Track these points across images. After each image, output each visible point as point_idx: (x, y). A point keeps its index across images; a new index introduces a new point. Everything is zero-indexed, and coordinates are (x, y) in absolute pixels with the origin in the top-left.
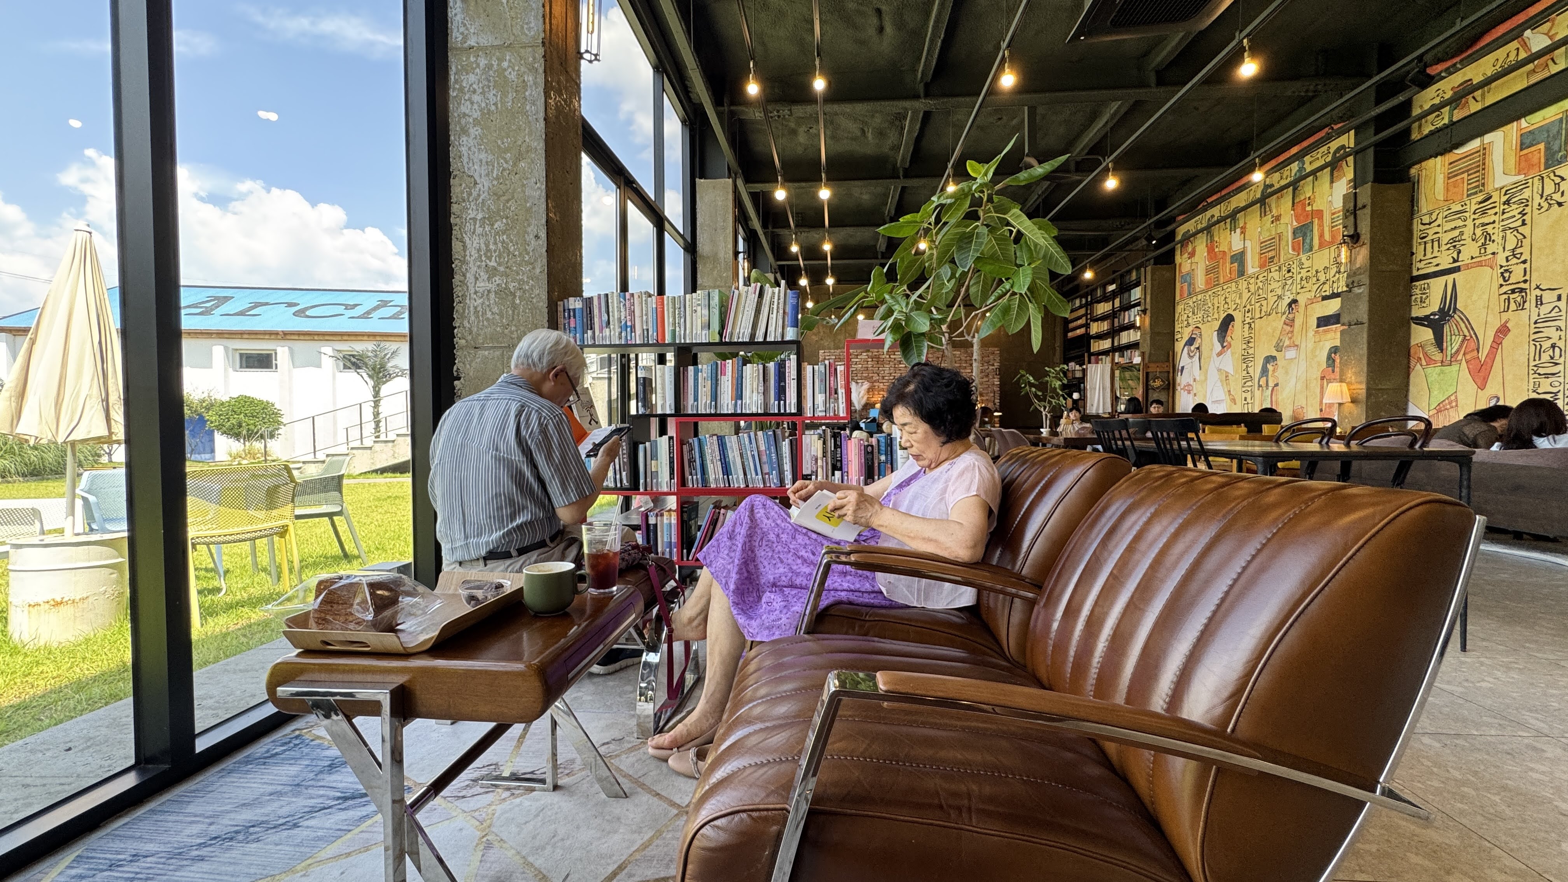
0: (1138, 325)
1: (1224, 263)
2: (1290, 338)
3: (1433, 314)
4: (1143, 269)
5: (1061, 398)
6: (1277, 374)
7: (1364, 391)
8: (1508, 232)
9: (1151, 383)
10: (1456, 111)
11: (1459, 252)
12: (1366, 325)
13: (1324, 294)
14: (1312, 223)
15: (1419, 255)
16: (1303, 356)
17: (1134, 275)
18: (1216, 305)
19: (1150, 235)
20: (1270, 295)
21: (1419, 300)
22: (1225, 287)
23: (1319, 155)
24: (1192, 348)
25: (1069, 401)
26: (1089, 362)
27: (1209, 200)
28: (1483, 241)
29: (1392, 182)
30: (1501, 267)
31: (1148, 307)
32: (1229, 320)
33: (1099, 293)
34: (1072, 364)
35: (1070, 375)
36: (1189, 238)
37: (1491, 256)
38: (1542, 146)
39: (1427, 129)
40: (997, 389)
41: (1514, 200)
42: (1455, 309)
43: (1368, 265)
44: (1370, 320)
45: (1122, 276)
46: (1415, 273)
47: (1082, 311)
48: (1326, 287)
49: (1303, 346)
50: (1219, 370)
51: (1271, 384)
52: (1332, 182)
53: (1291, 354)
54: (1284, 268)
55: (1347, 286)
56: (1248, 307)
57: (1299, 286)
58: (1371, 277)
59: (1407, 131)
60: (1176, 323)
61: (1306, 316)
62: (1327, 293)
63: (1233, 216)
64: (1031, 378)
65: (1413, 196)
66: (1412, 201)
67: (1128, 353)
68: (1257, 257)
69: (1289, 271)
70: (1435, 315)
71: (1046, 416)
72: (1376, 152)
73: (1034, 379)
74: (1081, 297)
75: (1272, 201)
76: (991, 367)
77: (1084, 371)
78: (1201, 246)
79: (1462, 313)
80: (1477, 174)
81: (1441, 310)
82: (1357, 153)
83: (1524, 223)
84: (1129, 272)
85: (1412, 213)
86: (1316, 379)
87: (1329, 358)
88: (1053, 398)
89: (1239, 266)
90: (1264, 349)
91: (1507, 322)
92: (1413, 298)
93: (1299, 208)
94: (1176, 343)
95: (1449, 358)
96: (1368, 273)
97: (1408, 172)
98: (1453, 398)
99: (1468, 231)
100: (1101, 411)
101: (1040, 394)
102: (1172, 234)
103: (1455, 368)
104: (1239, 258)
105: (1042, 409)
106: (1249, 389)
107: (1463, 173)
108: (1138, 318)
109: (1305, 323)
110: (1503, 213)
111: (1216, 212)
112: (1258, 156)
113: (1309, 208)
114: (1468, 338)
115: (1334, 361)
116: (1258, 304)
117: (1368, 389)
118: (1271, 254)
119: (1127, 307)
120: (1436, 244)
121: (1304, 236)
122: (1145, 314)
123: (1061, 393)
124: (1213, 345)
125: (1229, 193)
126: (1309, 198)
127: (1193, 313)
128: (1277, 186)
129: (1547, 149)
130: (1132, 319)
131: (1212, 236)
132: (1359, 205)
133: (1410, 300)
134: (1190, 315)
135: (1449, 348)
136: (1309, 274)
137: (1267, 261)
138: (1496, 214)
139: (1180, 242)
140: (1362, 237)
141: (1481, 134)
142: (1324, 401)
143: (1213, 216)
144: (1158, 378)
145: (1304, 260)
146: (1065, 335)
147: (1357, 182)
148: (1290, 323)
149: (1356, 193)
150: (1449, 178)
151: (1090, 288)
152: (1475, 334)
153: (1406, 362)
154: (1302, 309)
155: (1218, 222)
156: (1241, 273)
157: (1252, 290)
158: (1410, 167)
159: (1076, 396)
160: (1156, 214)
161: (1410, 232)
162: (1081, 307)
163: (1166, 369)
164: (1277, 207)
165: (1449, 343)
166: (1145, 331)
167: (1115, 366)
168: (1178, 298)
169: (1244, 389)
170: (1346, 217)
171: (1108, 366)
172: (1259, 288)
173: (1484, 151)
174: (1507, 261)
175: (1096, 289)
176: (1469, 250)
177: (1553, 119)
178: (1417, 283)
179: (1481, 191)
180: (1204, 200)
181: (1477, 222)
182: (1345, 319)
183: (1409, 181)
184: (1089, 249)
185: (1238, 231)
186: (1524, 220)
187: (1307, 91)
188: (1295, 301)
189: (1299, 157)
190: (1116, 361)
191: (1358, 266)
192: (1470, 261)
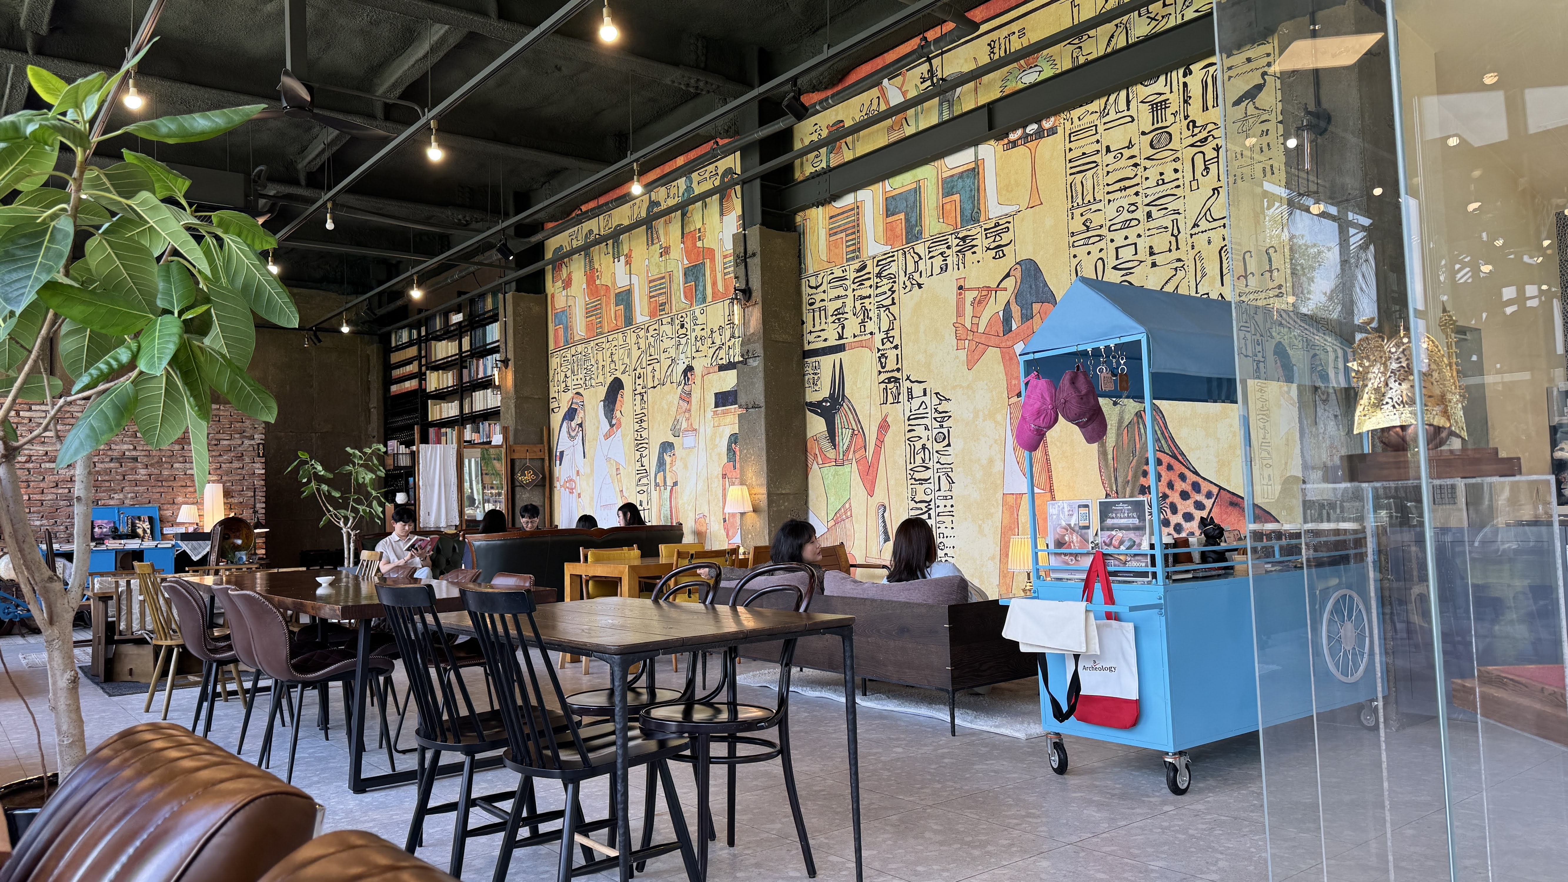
0: (497, 383)
1: (608, 304)
2: (687, 419)
3: (825, 400)
4: (501, 296)
5: (375, 503)
6: (676, 467)
7: (766, 496)
8: (882, 310)
9: (519, 477)
10: (832, 155)
11: (843, 328)
12: (763, 409)
13: (720, 362)
14: (704, 264)
15: (808, 326)
16: (702, 445)
17: (489, 304)
18: (601, 363)
19: (505, 245)
20: (663, 356)
21: (811, 381)
22: (610, 338)
23: (707, 175)
24: (573, 424)
25: (389, 507)
26: (425, 440)
27: (584, 208)
28: (862, 317)
29: (779, 228)
30: (879, 350)
31: (510, 355)
32: (616, 386)
33: (438, 324)
34: (393, 444)
35: (389, 461)
36: (562, 257)
37: (870, 336)
38: (902, 216)
39: (809, 170)
40: (259, 483)
41: (885, 273)
42: (843, 395)
43: (761, 331)
44: (766, 402)
45: (472, 301)
46: (807, 347)
47: (412, 351)
48: (722, 354)
49: (702, 430)
50: (608, 459)
51: (669, 483)
52: (722, 214)
53: (689, 440)
54: (677, 322)
55: (742, 356)
56: (639, 369)
57: (694, 350)
58: (765, 348)
59: (789, 169)
60: (551, 384)
61: (703, 388)
62: (724, 362)
63: (616, 235)
64: (319, 468)
65: (800, 250)
66: (799, 256)
67: (484, 426)
68: (646, 298)
69: (682, 326)
70: (826, 401)
71: (349, 535)
72: (763, 187)
73: (324, 469)
74: (411, 327)
75: (659, 224)
76: (246, 442)
77: (413, 456)
78: (577, 269)
79: (850, 402)
80: (853, 236)
81: (832, 395)
82: (744, 182)
83: (893, 303)
84: (482, 296)
85: (800, 273)
86: (717, 477)
87: (729, 449)
88: (359, 502)
89: (625, 310)
90: (658, 435)
91: (886, 416)
92: (807, 378)
93: (689, 243)
94: (552, 415)
95: (841, 457)
96: (762, 341)
97: (794, 219)
98: (847, 506)
99: (849, 301)
100: (443, 524)
101: (337, 494)
102: (538, 250)
103: (847, 468)
104: (625, 298)
105: (342, 525)
106: (645, 488)
107: (842, 231)
108: (496, 372)
109: (703, 399)
110: (877, 287)
111: (595, 226)
112: (637, 160)
113: (699, 244)
114: (856, 432)
115: (735, 453)
116: (650, 368)
117: (770, 495)
118: (662, 299)
119: (482, 351)
120: (823, 313)
121: (696, 280)
122: (506, 367)
123: (374, 493)
124: (599, 422)
125: (607, 204)
126: (699, 229)
127: (573, 372)
128: (664, 206)
129: (907, 220)
130: (489, 373)
131: (591, 261)
132: (749, 252)
133: (803, 380)
134: (569, 374)
135: (841, 444)
136: (704, 333)
137: (658, 309)
138: (871, 287)
139: (552, 262)
140: (754, 294)
141: (855, 189)
142: (727, 510)
143: (591, 231)
144: (528, 468)
145: (697, 313)
146: (387, 389)
147: (746, 220)
148: (686, 397)
149: (745, 234)
150: (830, 235)
151: (423, 315)
152: (862, 428)
153: (804, 459)
154: (698, 380)
155: (597, 242)
156: (629, 320)
157: (642, 346)
158: (795, 212)
159: (401, 498)
160: (517, 214)
161: (799, 293)
162: (410, 344)
163: (539, 455)
164: (666, 234)
165: (841, 438)
166: (507, 393)
167: (463, 445)
168: (551, 346)
169: (639, 489)
170: (737, 265)
171: (452, 449)
172: (650, 344)
173: (857, 208)
174: (883, 344)
175: (433, 317)
176: (852, 325)
177: (909, 187)
178: (809, 360)
179: (857, 258)
180: (578, 207)
181: (857, 293)
182: (742, 398)
183: (795, 231)
184: (417, 252)
185: (622, 258)
186: (893, 299)
187: (688, 85)
188: (689, 369)
189: (687, 171)
190: (467, 438)
191: (752, 331)
192: (852, 340)
